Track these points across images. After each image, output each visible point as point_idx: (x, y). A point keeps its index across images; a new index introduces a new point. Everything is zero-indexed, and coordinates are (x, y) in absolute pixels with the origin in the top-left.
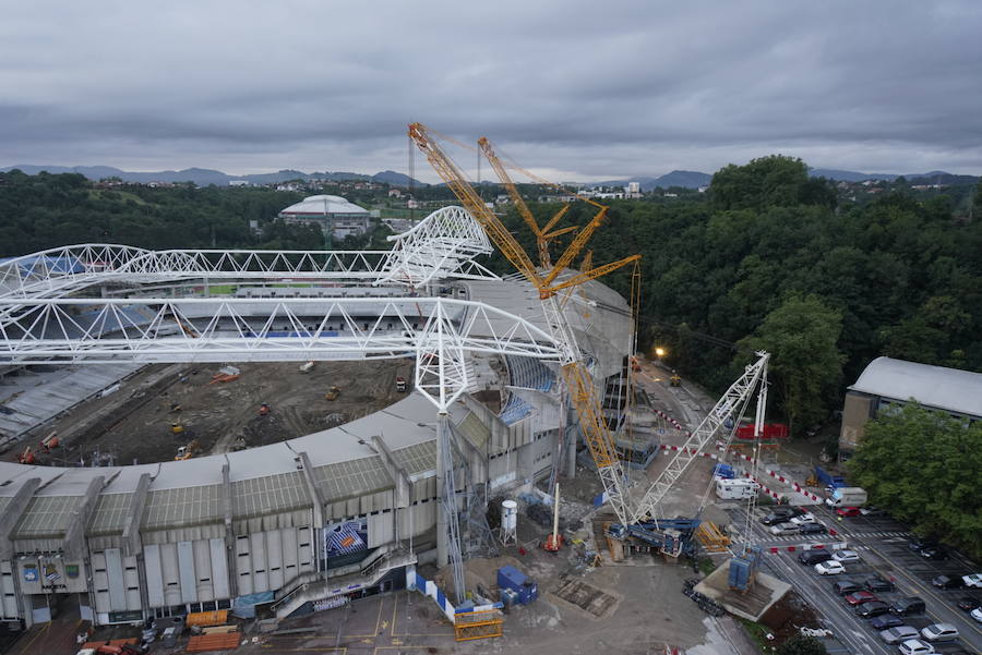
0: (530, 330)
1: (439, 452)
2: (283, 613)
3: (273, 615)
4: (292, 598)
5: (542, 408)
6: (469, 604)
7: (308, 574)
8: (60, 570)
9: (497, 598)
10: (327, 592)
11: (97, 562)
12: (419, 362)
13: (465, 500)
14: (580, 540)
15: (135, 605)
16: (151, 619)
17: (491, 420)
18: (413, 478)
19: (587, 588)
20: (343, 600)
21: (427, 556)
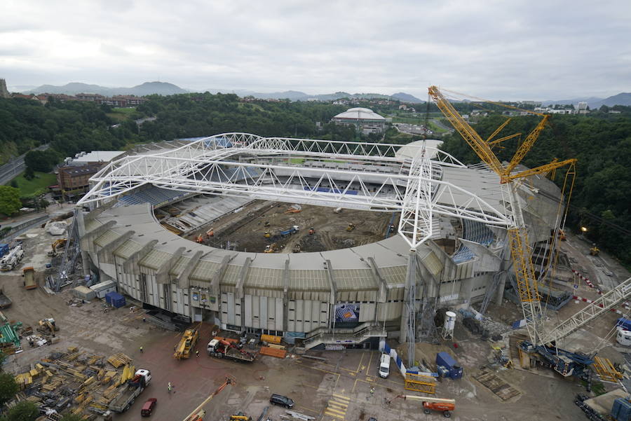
0: (480, 202)
1: (408, 273)
2: (309, 346)
3: (303, 346)
4: (314, 339)
5: (483, 256)
6: (415, 369)
7: (324, 328)
8: (208, 298)
9: (435, 370)
10: (333, 341)
11: (224, 298)
12: (402, 216)
13: (422, 306)
14: (498, 348)
15: (239, 324)
16: (245, 332)
17: (445, 259)
18: (390, 286)
19: (498, 380)
20: (341, 348)
21: (394, 334)
